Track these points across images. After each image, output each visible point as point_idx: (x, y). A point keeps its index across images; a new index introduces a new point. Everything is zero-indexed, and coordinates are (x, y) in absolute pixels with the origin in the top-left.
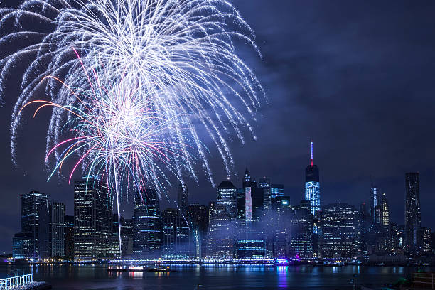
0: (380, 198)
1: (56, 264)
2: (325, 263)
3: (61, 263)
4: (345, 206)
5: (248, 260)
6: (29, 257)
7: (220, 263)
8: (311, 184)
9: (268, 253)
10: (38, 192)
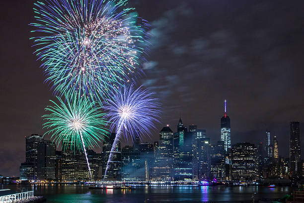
0: (273, 140)
1: (50, 184)
2: (234, 184)
3: (53, 183)
4: (248, 144)
5: (180, 182)
6: (31, 179)
7: (162, 184)
8: (224, 129)
9: (195, 177)
10: (37, 135)
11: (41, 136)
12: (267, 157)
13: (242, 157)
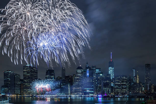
0: (136, 73)
2: (115, 97)
5: (87, 95)
6: (7, 94)
7: (77, 97)
8: (111, 68)
9: (95, 93)
10: (10, 71)
11: (12, 71)
12: (133, 82)
13: (120, 82)
